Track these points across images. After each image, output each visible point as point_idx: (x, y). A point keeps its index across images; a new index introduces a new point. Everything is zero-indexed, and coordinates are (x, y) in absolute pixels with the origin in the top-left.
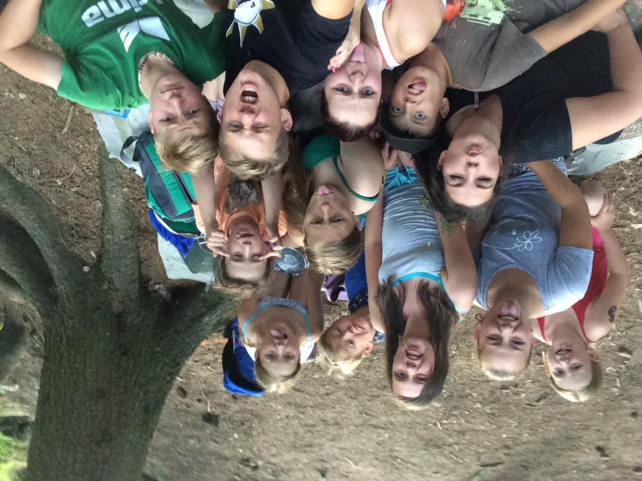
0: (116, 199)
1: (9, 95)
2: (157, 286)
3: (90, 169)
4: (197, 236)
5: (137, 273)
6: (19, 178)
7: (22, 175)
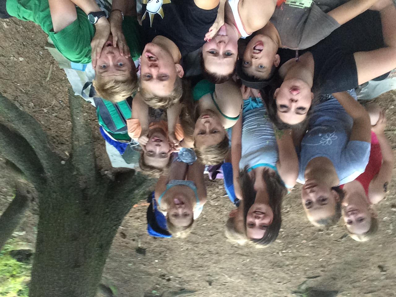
0: (80, 120)
1: (13, 58)
2: (106, 172)
3: (63, 102)
4: (129, 142)
5: (93, 164)
6: (21, 109)
7: (23, 107)
